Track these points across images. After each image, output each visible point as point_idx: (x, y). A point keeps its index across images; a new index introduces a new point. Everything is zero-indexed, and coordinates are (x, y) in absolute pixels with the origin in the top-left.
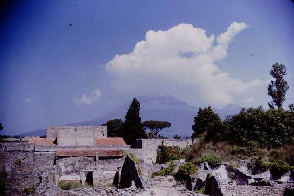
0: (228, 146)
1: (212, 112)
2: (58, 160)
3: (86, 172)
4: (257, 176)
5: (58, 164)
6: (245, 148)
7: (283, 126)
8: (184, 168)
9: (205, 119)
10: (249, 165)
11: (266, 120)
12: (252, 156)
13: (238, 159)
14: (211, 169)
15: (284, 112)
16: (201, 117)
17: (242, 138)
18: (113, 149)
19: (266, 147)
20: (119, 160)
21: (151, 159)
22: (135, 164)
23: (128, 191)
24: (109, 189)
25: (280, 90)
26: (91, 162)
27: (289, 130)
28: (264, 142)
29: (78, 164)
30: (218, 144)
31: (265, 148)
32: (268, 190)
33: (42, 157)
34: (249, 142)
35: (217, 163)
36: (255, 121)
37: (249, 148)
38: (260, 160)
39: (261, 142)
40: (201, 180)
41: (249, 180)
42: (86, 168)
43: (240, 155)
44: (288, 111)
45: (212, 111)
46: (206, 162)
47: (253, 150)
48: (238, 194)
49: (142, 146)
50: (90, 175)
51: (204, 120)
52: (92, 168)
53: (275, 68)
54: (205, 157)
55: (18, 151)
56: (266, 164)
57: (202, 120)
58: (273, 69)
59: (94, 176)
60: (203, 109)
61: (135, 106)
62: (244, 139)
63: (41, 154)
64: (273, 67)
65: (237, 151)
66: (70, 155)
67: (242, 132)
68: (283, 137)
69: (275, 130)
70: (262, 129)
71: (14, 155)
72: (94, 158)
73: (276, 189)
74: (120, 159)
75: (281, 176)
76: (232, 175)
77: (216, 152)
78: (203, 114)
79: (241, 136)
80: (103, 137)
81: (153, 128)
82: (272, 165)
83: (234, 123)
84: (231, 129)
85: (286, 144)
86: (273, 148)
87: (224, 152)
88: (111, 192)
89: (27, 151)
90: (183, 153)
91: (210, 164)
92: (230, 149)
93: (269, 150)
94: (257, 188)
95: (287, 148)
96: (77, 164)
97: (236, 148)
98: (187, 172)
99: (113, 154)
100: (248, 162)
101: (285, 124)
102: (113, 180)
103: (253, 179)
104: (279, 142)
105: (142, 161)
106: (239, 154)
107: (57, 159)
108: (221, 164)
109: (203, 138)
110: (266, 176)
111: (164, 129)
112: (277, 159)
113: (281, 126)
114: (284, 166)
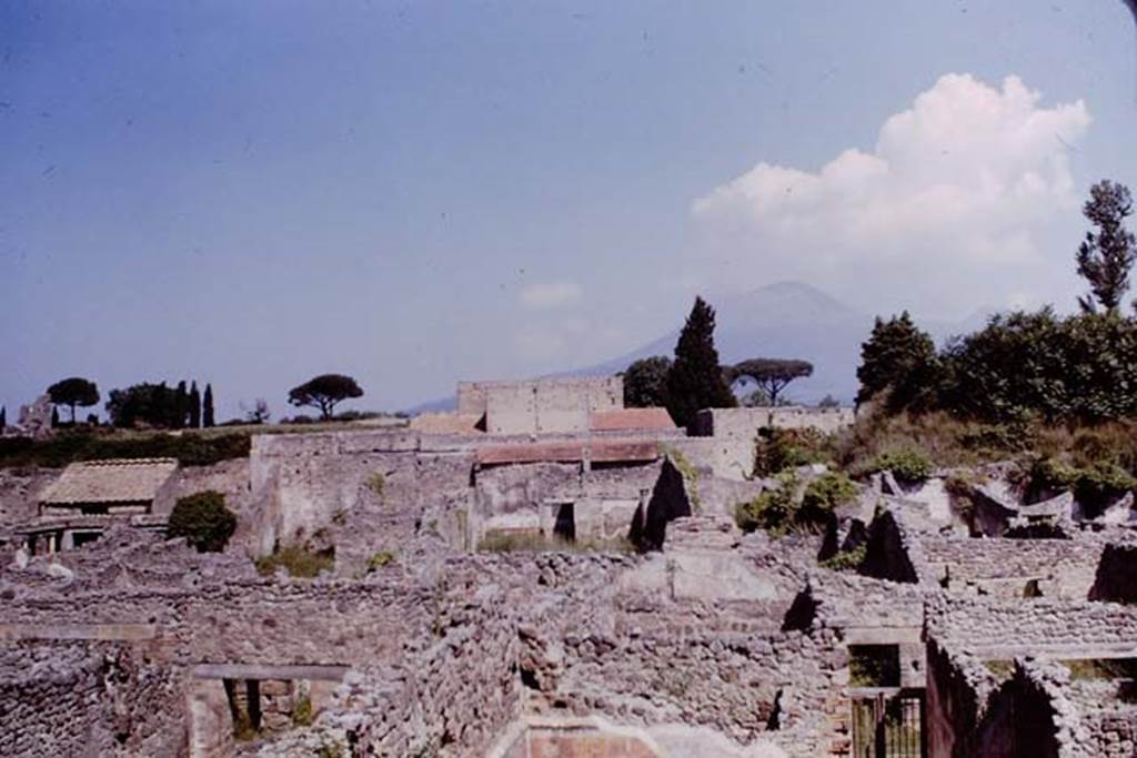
0: (952, 425)
1: (913, 330)
2: (482, 474)
3: (557, 504)
4: (1036, 509)
5: (480, 484)
6: (1001, 429)
7: (1114, 362)
8: (819, 490)
9: (891, 350)
10: (1014, 476)
11: (1062, 346)
12: (1022, 449)
13: (981, 462)
14: (903, 489)
15: (1118, 323)
16: (879, 344)
17: (992, 398)
18: (637, 439)
19: (1063, 423)
20: (647, 471)
21: (740, 466)
22: (685, 481)
23: (599, 562)
24: (545, 557)
25: (1113, 259)
26: (568, 476)
27: (1131, 373)
28: (1057, 411)
29: (535, 485)
30: (924, 418)
31: (1059, 426)
32: (1054, 550)
33: (439, 468)
34: (1014, 412)
35: (920, 474)
36: (1030, 350)
37: (1012, 428)
38: (1045, 463)
39: (1049, 410)
40: (862, 524)
41: (1012, 520)
42: (556, 494)
43: (986, 450)
44: (1130, 318)
45: (914, 326)
46: (886, 469)
47: (1025, 435)
48: (963, 565)
49: (711, 428)
50: (566, 513)
51: (892, 353)
52: (572, 492)
53: (1099, 195)
54: (885, 457)
55: (376, 451)
56: (1061, 473)
57: (884, 353)
58: (1092, 200)
59: (578, 517)
60: (886, 320)
61: (701, 318)
62: (999, 403)
63: (436, 460)
64: (1093, 192)
65: (978, 438)
66: (514, 460)
67: (992, 383)
68: (1114, 394)
69: (1089, 374)
70: (1052, 371)
71: (365, 462)
72: (579, 465)
73: (1077, 549)
74: (647, 468)
75: (1106, 507)
76: (964, 505)
77: (917, 440)
78: (888, 334)
79: (988, 395)
80: (614, 407)
81: (765, 380)
82: (1080, 476)
83: (969, 358)
84: (961, 374)
85: (1122, 414)
86: (1084, 426)
87: (941, 440)
88: (551, 564)
89: (399, 451)
90: (826, 447)
91: (898, 476)
92: (958, 432)
93: (1072, 432)
94: (1019, 545)
95: (1126, 427)
96: (532, 482)
97: (974, 429)
98: (826, 500)
99: (631, 453)
100: (1011, 469)
101: (1119, 355)
102: (628, 527)
103: (1024, 516)
104: (1102, 409)
105: (709, 471)
106: (985, 446)
107: (478, 471)
108: (931, 475)
109: (882, 402)
110: (1061, 508)
111: (794, 381)
112: (1096, 458)
113: (1106, 363)
114: (1113, 479)
